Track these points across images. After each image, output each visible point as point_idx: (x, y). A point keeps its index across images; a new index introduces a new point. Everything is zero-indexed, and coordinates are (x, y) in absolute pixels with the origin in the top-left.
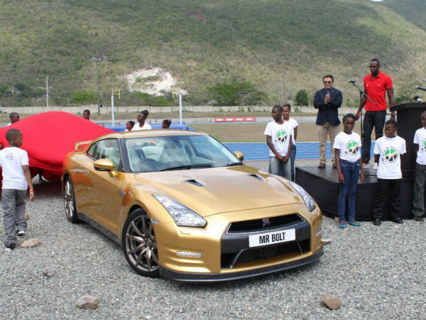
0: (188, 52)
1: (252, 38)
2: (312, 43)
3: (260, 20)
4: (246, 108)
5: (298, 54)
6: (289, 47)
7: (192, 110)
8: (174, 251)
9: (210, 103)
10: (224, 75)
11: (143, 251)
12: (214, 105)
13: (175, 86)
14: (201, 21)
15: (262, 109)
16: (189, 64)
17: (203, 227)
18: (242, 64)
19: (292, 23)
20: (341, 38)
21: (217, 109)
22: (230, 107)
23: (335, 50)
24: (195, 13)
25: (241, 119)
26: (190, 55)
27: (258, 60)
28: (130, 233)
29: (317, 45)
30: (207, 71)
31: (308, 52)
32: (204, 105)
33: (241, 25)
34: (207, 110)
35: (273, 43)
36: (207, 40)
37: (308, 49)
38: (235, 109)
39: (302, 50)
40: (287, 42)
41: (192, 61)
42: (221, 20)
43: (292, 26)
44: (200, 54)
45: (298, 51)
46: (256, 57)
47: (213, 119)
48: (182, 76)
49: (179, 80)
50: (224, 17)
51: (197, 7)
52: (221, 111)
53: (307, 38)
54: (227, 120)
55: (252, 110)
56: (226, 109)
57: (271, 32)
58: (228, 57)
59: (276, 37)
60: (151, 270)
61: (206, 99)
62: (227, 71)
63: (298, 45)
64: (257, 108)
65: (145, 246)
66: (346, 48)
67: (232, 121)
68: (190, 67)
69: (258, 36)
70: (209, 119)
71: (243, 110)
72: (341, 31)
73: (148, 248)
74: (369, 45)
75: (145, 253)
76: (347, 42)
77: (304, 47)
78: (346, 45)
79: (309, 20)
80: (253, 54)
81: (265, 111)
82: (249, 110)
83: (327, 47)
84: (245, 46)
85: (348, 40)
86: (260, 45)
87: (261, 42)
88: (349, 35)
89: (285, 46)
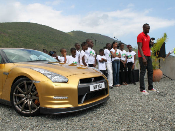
1: (25, 43)
3: (28, 37)
8: (52, 97)
11: (26, 102)
14: (6, 36)
17: (66, 82)
19: (39, 38)
23: (53, 47)
24: (3, 33)
28: (16, 93)
29: (47, 46)
33: (21, 38)
35: (32, 45)
40: (37, 44)
42: (13, 36)
43: (39, 39)
45: (41, 47)
50: (14, 35)
51: (4, 31)
53: (44, 43)
57: (31, 41)
59: (34, 43)
60: (32, 112)
63: (41, 45)
65: (26, 99)
66: (57, 47)
69: (27, 42)
72: (55, 41)
73: (28, 100)
74: (64, 46)
75: (27, 103)
76: (57, 45)
78: (57, 46)
79: (44, 37)
83: (50, 46)
84: (22, 45)
85: (58, 44)
86: (28, 45)
87: (28, 44)
88: (58, 42)
89: (36, 45)
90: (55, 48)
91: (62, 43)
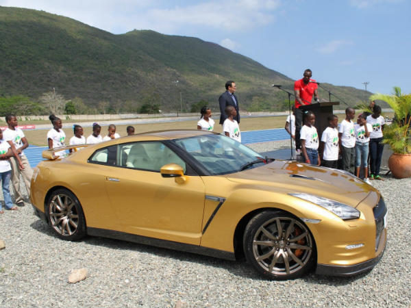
1: (16, 60)
2: (68, 64)
3: (22, 44)
4: (23, 118)
5: (57, 73)
6: (49, 68)
8: (343, 246)
11: (278, 254)
15: (37, 118)
17: (359, 218)
18: (9, 82)
19: (50, 49)
20: (91, 61)
23: (87, 71)
27: (24, 78)
28: (259, 239)
29: (73, 66)
31: (65, 72)
35: (36, 64)
37: (65, 69)
39: (60, 70)
40: (47, 64)
43: (51, 51)
45: (57, 71)
46: (21, 75)
53: (64, 61)
55: (29, 119)
57: (33, 55)
59: (38, 60)
63: (57, 66)
64: (33, 117)
65: (277, 249)
66: (95, 69)
69: (22, 58)
72: (91, 55)
73: (281, 251)
74: (113, 66)
75: (280, 256)
76: (96, 65)
77: (62, 68)
78: (96, 67)
79: (65, 47)
80: (18, 72)
81: (41, 120)
82: (26, 119)
83: (80, 68)
84: (10, 66)
85: (97, 63)
86: (24, 65)
87: (25, 63)
88: (97, 59)
89: (46, 66)
90: (92, 73)
91: (108, 61)
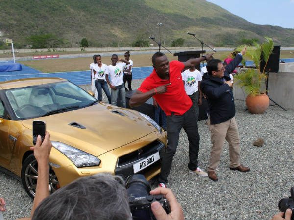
0: (9, 15)
1: (51, 7)
2: (87, 10)
4: (52, 50)
5: (79, 17)
6: (73, 13)
7: (17, 52)
9: (28, 47)
10: (35, 29)
12: (32, 48)
13: (3, 37)
15: (62, 50)
16: (11, 22)
17: (97, 165)
18: (46, 23)
20: (103, 8)
21: (34, 50)
22: (42, 49)
23: (100, 15)
25: (50, 56)
26: (11, 17)
27: (56, 20)
29: (90, 12)
30: (24, 27)
31: (85, 16)
32: (24, 48)
34: (28, 52)
35: (64, 11)
36: (22, 8)
37: (85, 14)
38: (45, 50)
39: (81, 15)
40: (72, 10)
41: (13, 21)
44: (18, 17)
45: (79, 15)
46: (54, 19)
47: (32, 57)
48: (7, 30)
49: (5, 33)
52: (36, 52)
53: (84, 8)
54: (42, 57)
55: (56, 51)
56: (39, 50)
58: (36, 19)
61: (26, 44)
62: (37, 27)
63: (79, 12)
64: (59, 49)
66: (106, 14)
67: (45, 58)
68: (12, 24)
69: (54, 6)
70: (30, 57)
71: (50, 51)
72: (103, 4)
74: (119, 12)
76: (107, 11)
77: (82, 13)
80: (52, 17)
81: (63, 51)
82: (54, 50)
83: (95, 13)
84: (47, 12)
85: (107, 9)
86: (56, 12)
87: (57, 10)
88: (107, 6)
89: (71, 12)
90: (104, 17)
